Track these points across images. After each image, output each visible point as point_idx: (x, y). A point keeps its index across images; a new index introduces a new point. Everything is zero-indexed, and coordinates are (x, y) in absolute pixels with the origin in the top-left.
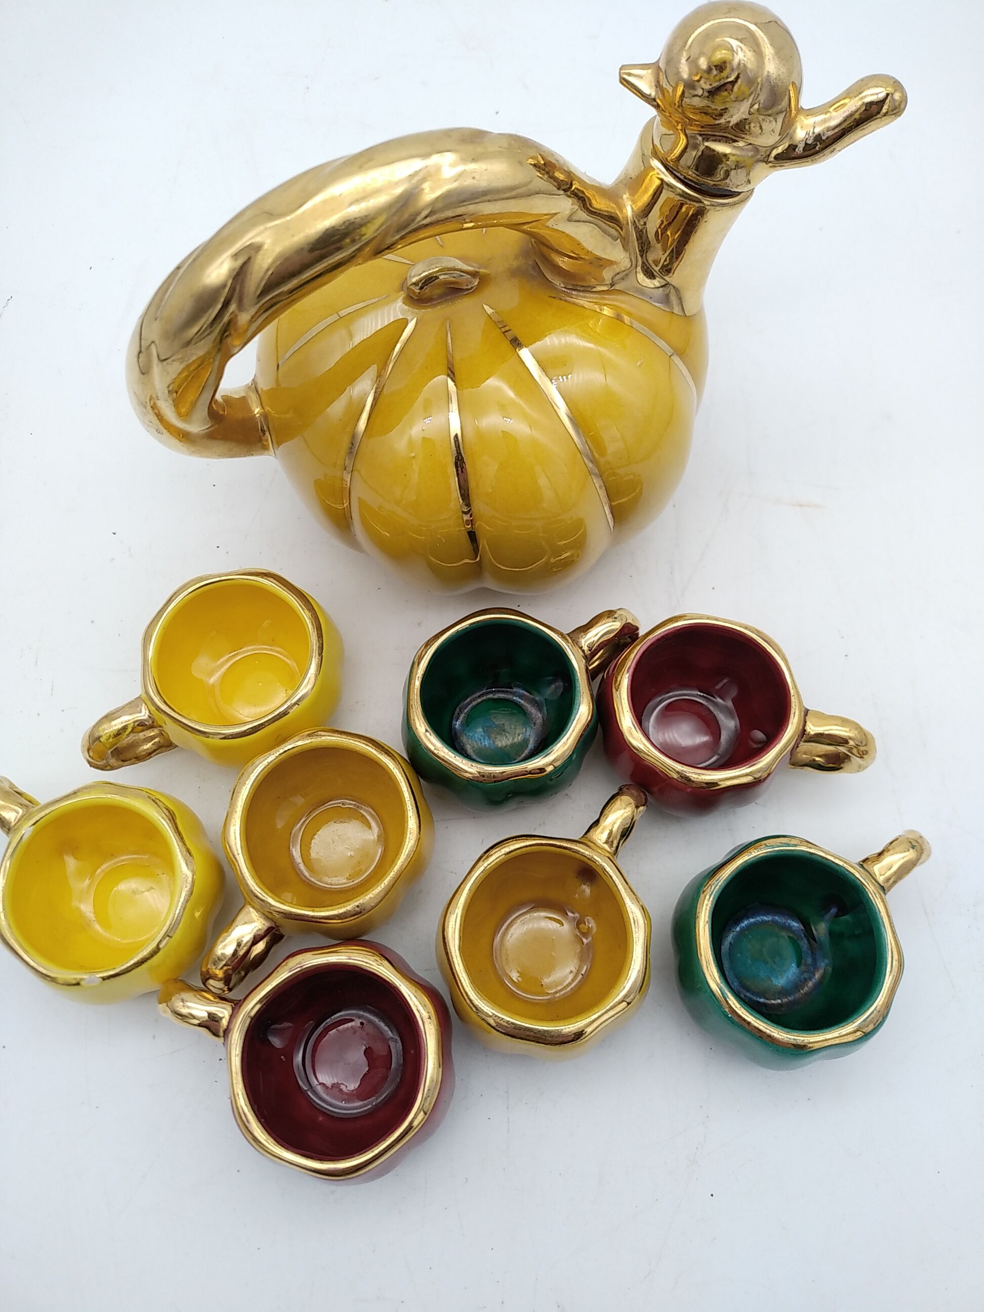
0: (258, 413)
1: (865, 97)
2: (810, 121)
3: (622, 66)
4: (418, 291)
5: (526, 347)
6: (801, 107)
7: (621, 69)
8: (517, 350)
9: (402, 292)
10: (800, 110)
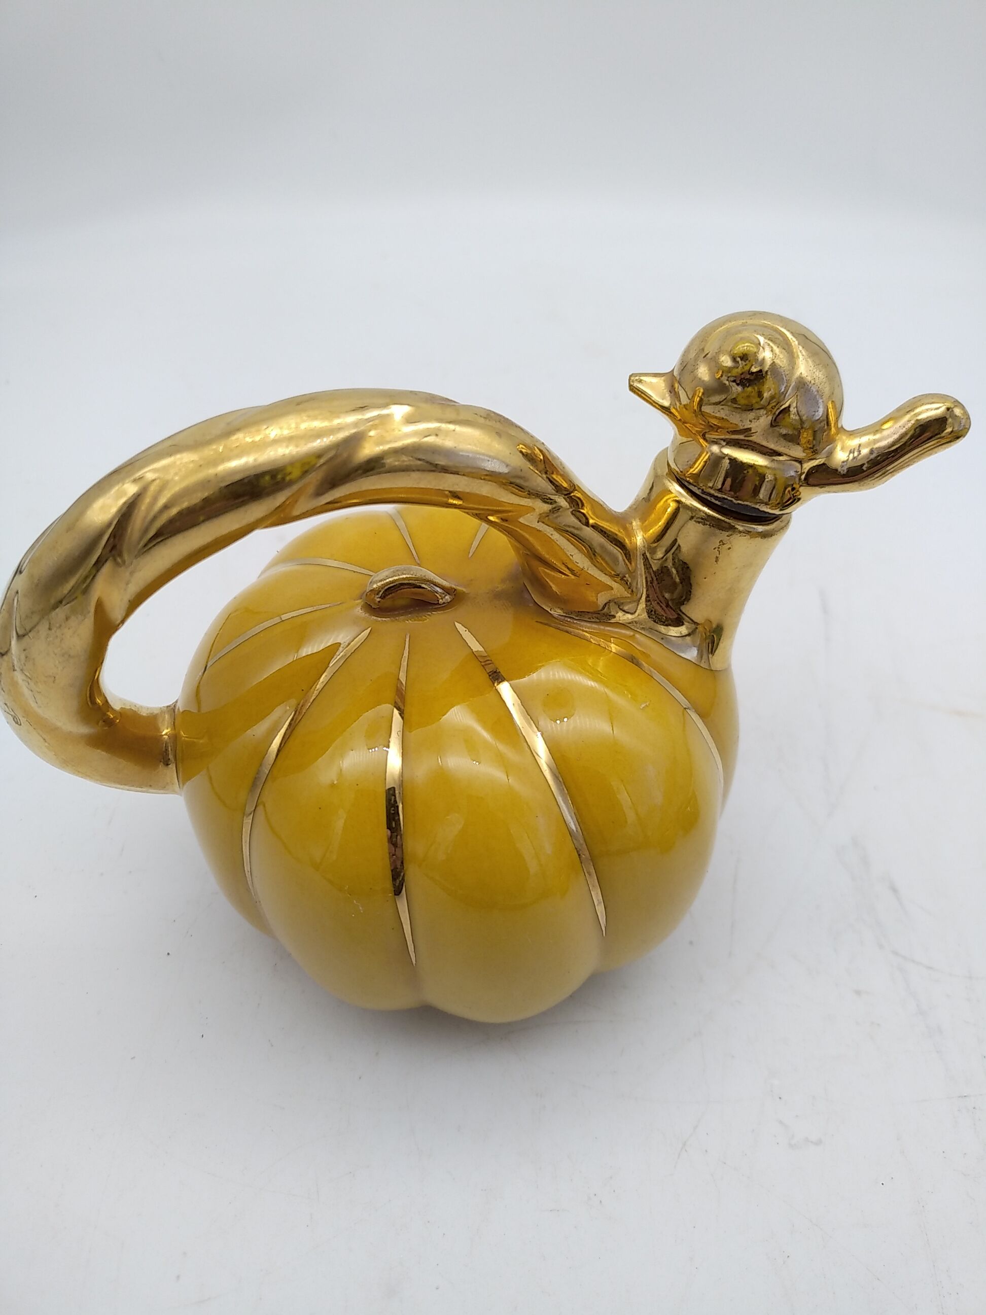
0: (166, 734)
1: (919, 414)
2: (854, 443)
3: (633, 374)
4: (378, 600)
5: (507, 681)
6: (842, 427)
7: (630, 376)
8: (496, 685)
9: (359, 601)
10: (841, 430)
